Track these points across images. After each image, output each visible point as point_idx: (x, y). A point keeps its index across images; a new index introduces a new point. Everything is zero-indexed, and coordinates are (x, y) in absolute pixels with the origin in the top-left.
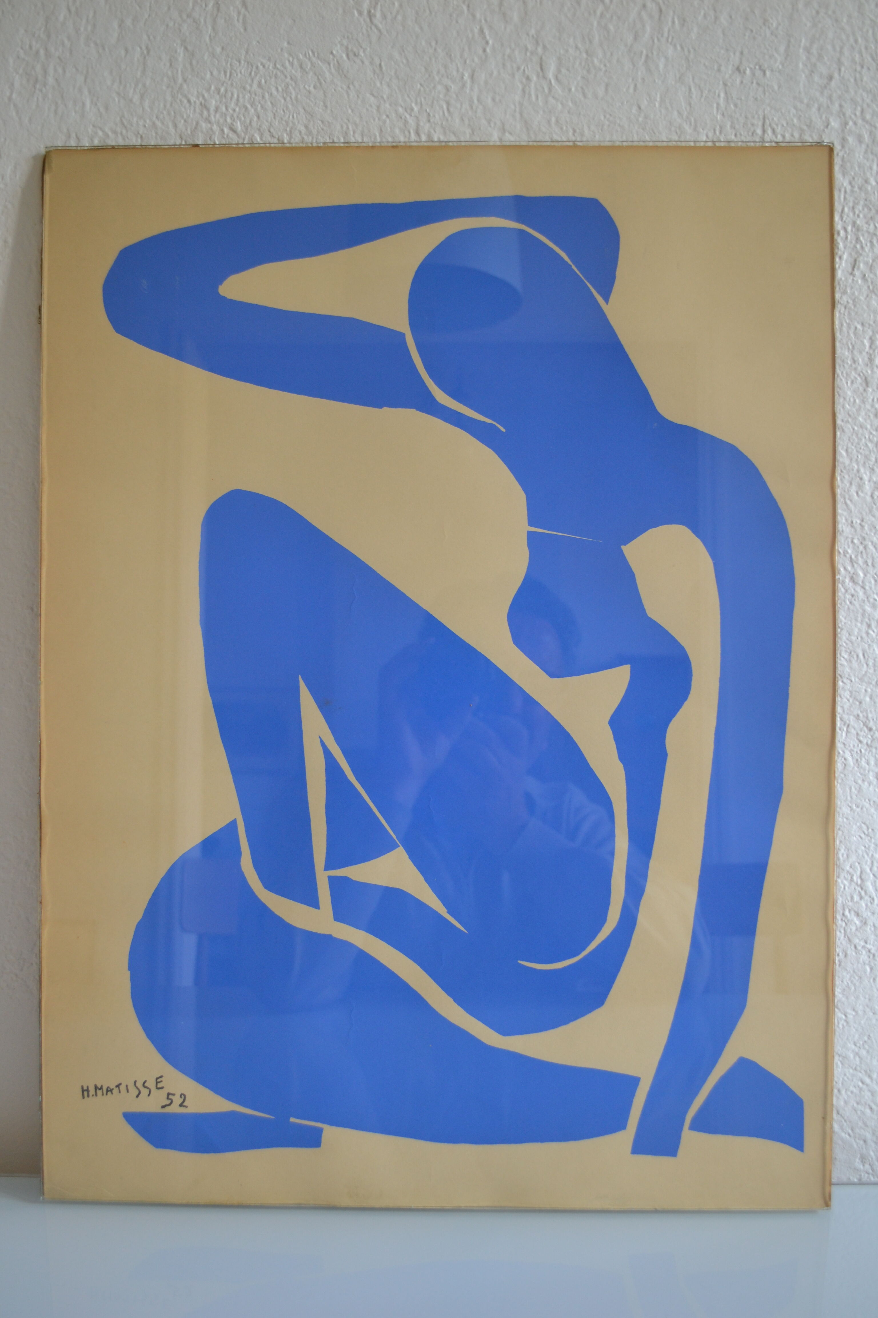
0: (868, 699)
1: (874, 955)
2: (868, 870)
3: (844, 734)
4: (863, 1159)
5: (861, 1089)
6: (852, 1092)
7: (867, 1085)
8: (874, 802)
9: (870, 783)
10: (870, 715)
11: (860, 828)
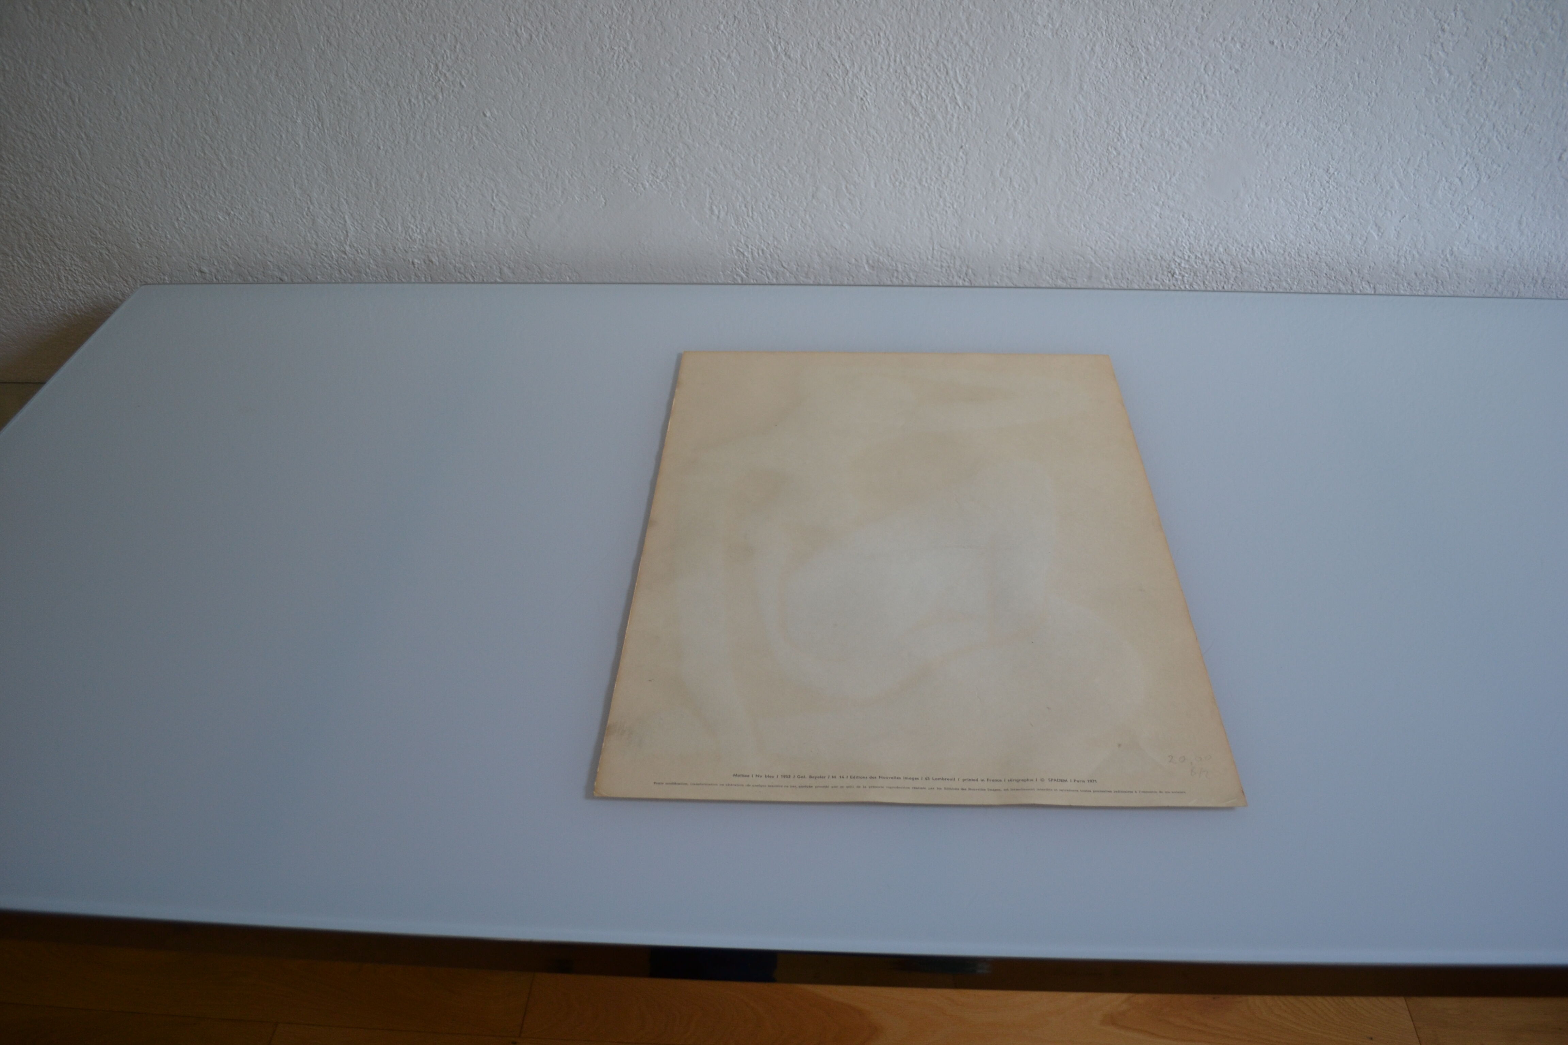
0: (1133, 29)
1: (1122, 171)
2: (1124, 125)
3: (1118, 49)
4: (1106, 277)
5: (1108, 241)
6: (1104, 243)
7: (1112, 239)
8: (1131, 88)
9: (1129, 77)
10: (1133, 39)
11: (1122, 102)
